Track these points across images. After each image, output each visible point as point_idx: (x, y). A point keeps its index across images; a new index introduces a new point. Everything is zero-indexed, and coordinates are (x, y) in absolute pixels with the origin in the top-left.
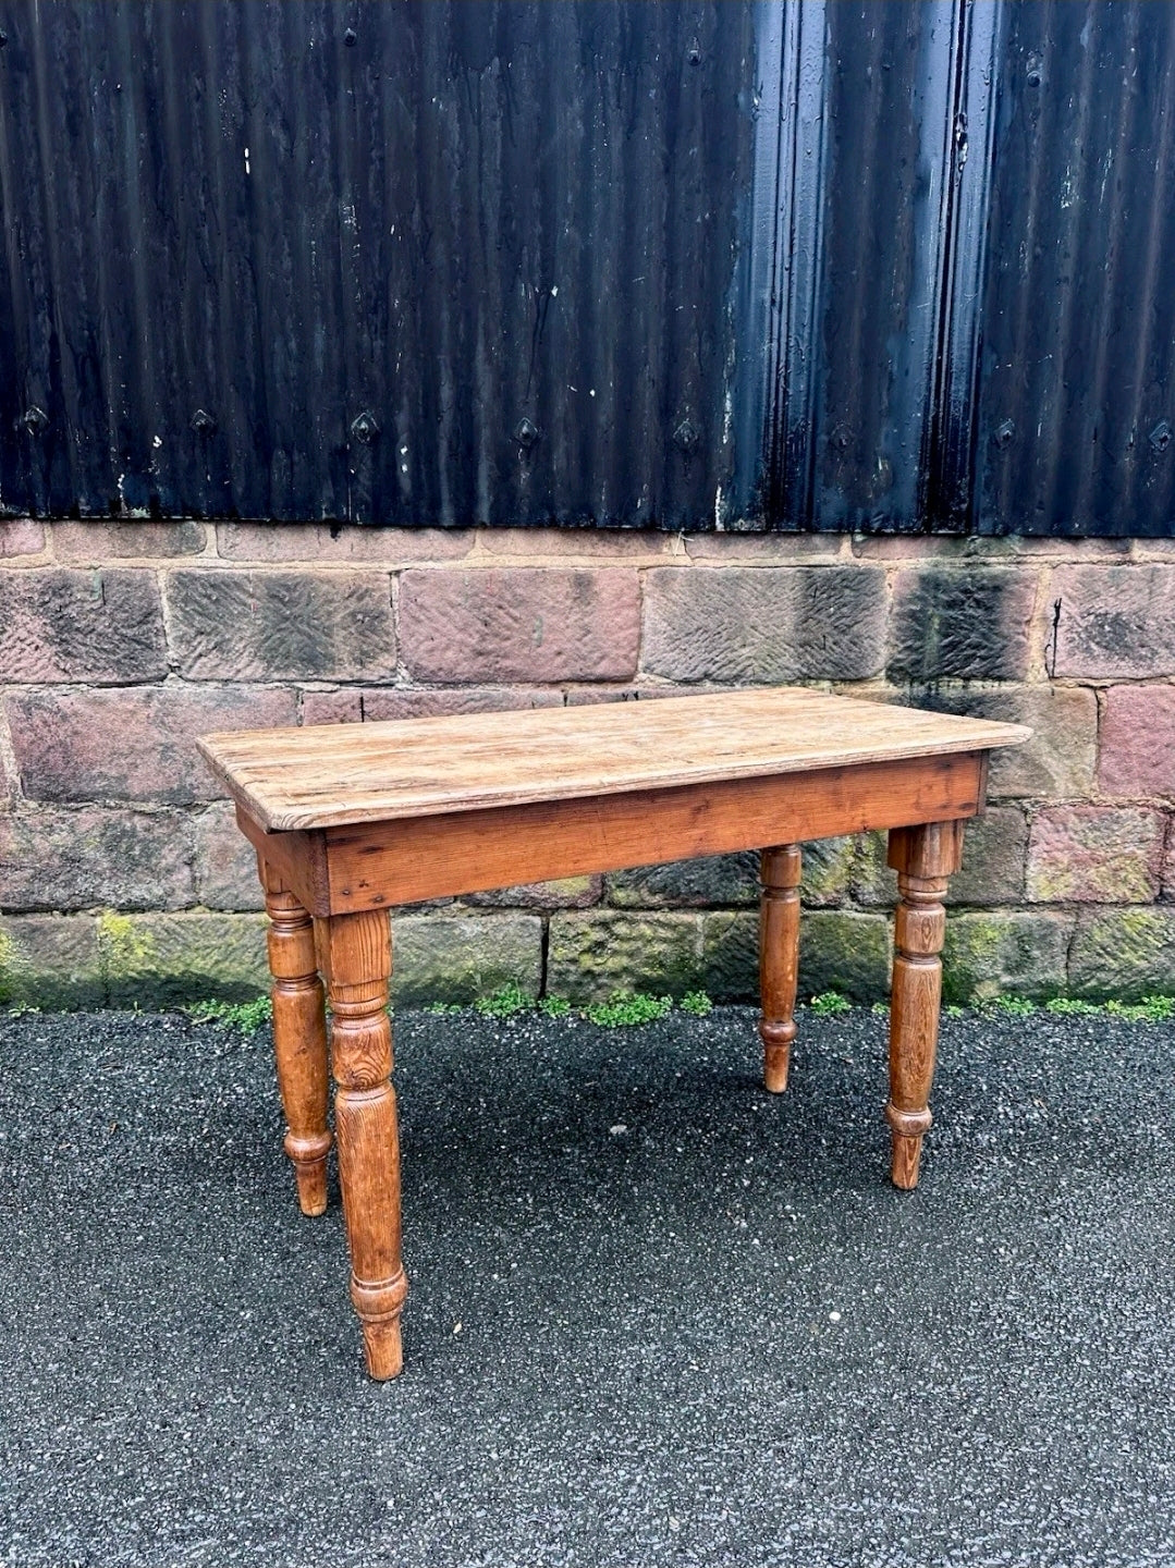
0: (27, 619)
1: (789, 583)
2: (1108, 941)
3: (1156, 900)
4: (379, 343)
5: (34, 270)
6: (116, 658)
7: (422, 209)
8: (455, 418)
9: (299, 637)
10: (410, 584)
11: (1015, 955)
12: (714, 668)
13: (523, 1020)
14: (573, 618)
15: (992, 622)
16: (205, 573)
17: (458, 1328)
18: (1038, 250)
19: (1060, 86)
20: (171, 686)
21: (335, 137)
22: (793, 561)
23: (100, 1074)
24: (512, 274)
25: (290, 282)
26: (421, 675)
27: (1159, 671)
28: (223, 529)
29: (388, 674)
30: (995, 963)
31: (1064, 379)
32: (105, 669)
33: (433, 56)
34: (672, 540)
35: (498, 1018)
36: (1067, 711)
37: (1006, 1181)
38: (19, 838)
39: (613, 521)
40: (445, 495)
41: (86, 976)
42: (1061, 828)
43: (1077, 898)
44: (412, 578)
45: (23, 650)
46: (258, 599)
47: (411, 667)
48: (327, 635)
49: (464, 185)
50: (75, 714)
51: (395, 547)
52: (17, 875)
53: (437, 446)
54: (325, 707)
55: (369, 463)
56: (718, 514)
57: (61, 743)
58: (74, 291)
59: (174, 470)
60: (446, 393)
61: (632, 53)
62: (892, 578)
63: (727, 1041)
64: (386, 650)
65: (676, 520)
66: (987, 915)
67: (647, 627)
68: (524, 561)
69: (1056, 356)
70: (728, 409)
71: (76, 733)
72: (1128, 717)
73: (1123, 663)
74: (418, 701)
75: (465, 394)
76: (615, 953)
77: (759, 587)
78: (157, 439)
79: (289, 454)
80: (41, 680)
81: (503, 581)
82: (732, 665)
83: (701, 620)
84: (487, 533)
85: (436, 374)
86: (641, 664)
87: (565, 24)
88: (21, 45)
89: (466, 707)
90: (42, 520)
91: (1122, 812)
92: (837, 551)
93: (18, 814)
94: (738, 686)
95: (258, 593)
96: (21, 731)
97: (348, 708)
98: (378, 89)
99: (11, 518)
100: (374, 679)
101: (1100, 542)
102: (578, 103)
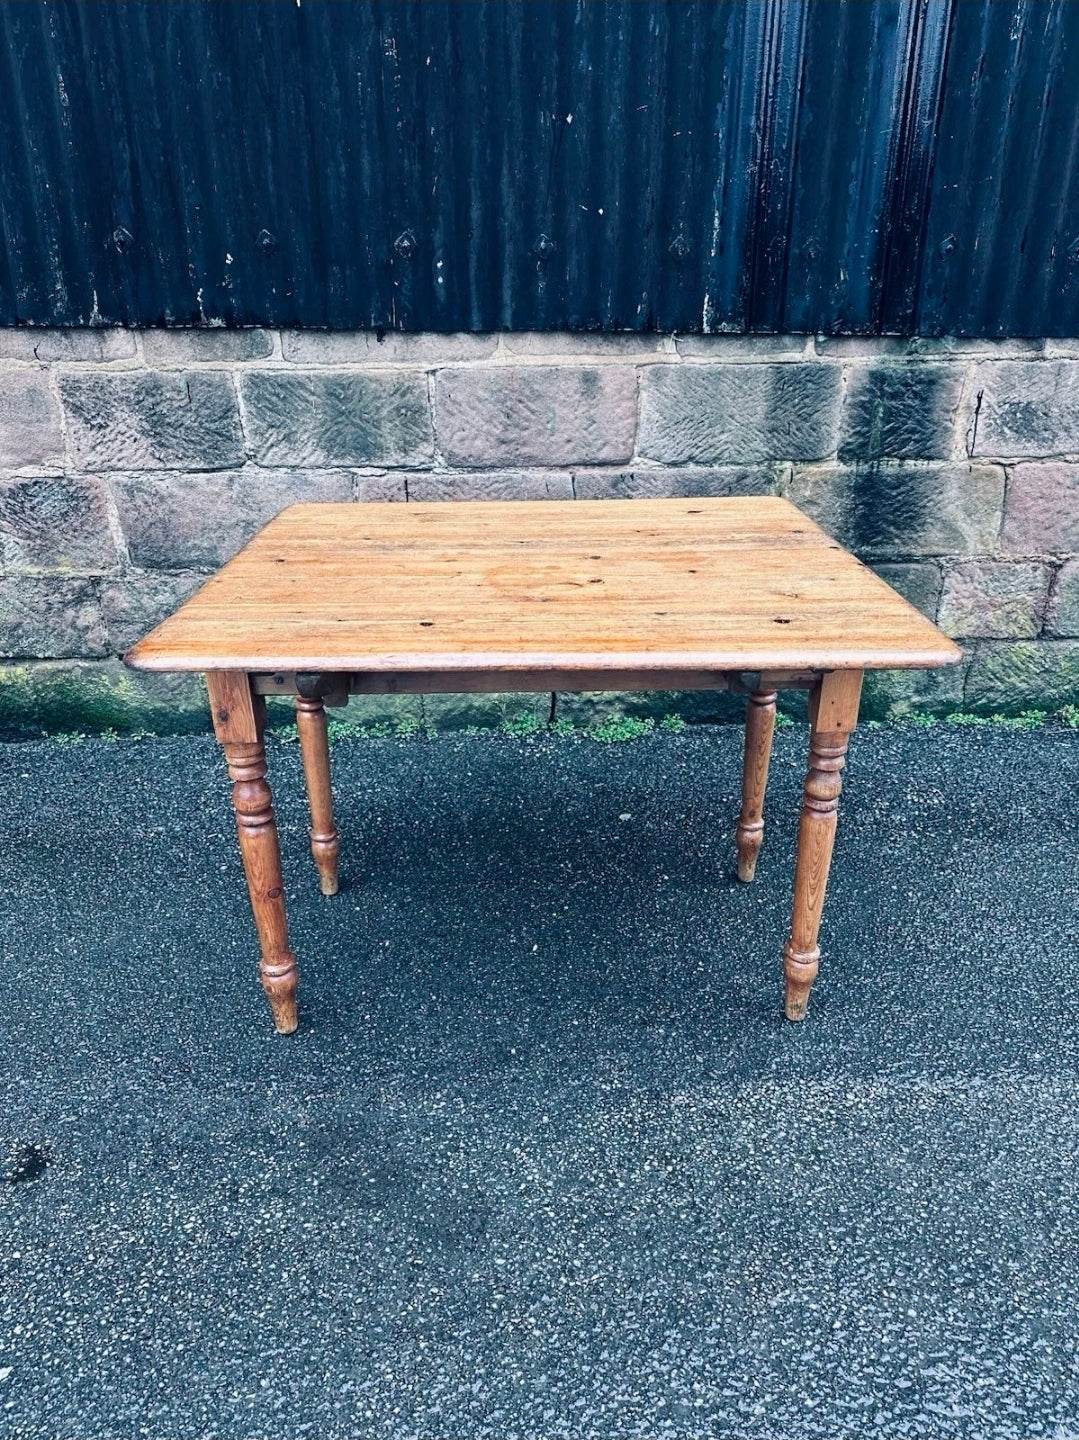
0: (125, 416)
1: (762, 378)
2: (998, 669)
3: (1038, 635)
4: (418, 166)
5: (113, 100)
6: (202, 448)
7: (454, 40)
8: (483, 235)
9: (353, 429)
10: (444, 382)
11: (924, 680)
12: (697, 452)
13: (540, 738)
14: (582, 409)
15: (927, 411)
16: (271, 373)
17: (535, 947)
18: (987, 79)
20: (249, 471)
22: (766, 358)
23: (221, 782)
24: (532, 101)
25: (339, 110)
26: (454, 461)
27: (1057, 451)
28: (286, 335)
29: (427, 460)
30: (908, 687)
31: (1001, 198)
32: (194, 458)
34: (665, 340)
35: (520, 737)
36: (981, 484)
37: (913, 848)
38: (130, 599)
39: (617, 324)
40: (475, 303)
41: (189, 708)
42: (968, 579)
43: (976, 635)
44: (447, 377)
45: (124, 442)
46: (319, 397)
47: (446, 454)
48: (376, 427)
49: (490, 18)
50: (171, 496)
51: (431, 349)
52: (130, 628)
53: (468, 261)
54: (376, 489)
55: (410, 276)
56: (705, 319)
57: (161, 521)
58: (150, 120)
59: (244, 284)
62: (846, 373)
63: (699, 751)
64: (425, 439)
65: (669, 323)
67: (643, 417)
68: (540, 360)
69: (996, 179)
70: (716, 225)
71: (172, 512)
72: (1028, 489)
73: (1029, 445)
74: (452, 484)
75: (493, 213)
77: (737, 381)
78: (229, 256)
79: (342, 268)
80: (141, 466)
81: (523, 379)
82: (712, 450)
83: (688, 410)
84: (508, 335)
85: (465, 194)
86: (637, 449)
89: (491, 488)
90: (132, 330)
91: (1017, 567)
92: (803, 349)
93: (128, 579)
94: (716, 467)
95: (318, 390)
96: (127, 510)
97: (395, 489)
99: (105, 327)
100: (415, 464)
101: (1019, 343)
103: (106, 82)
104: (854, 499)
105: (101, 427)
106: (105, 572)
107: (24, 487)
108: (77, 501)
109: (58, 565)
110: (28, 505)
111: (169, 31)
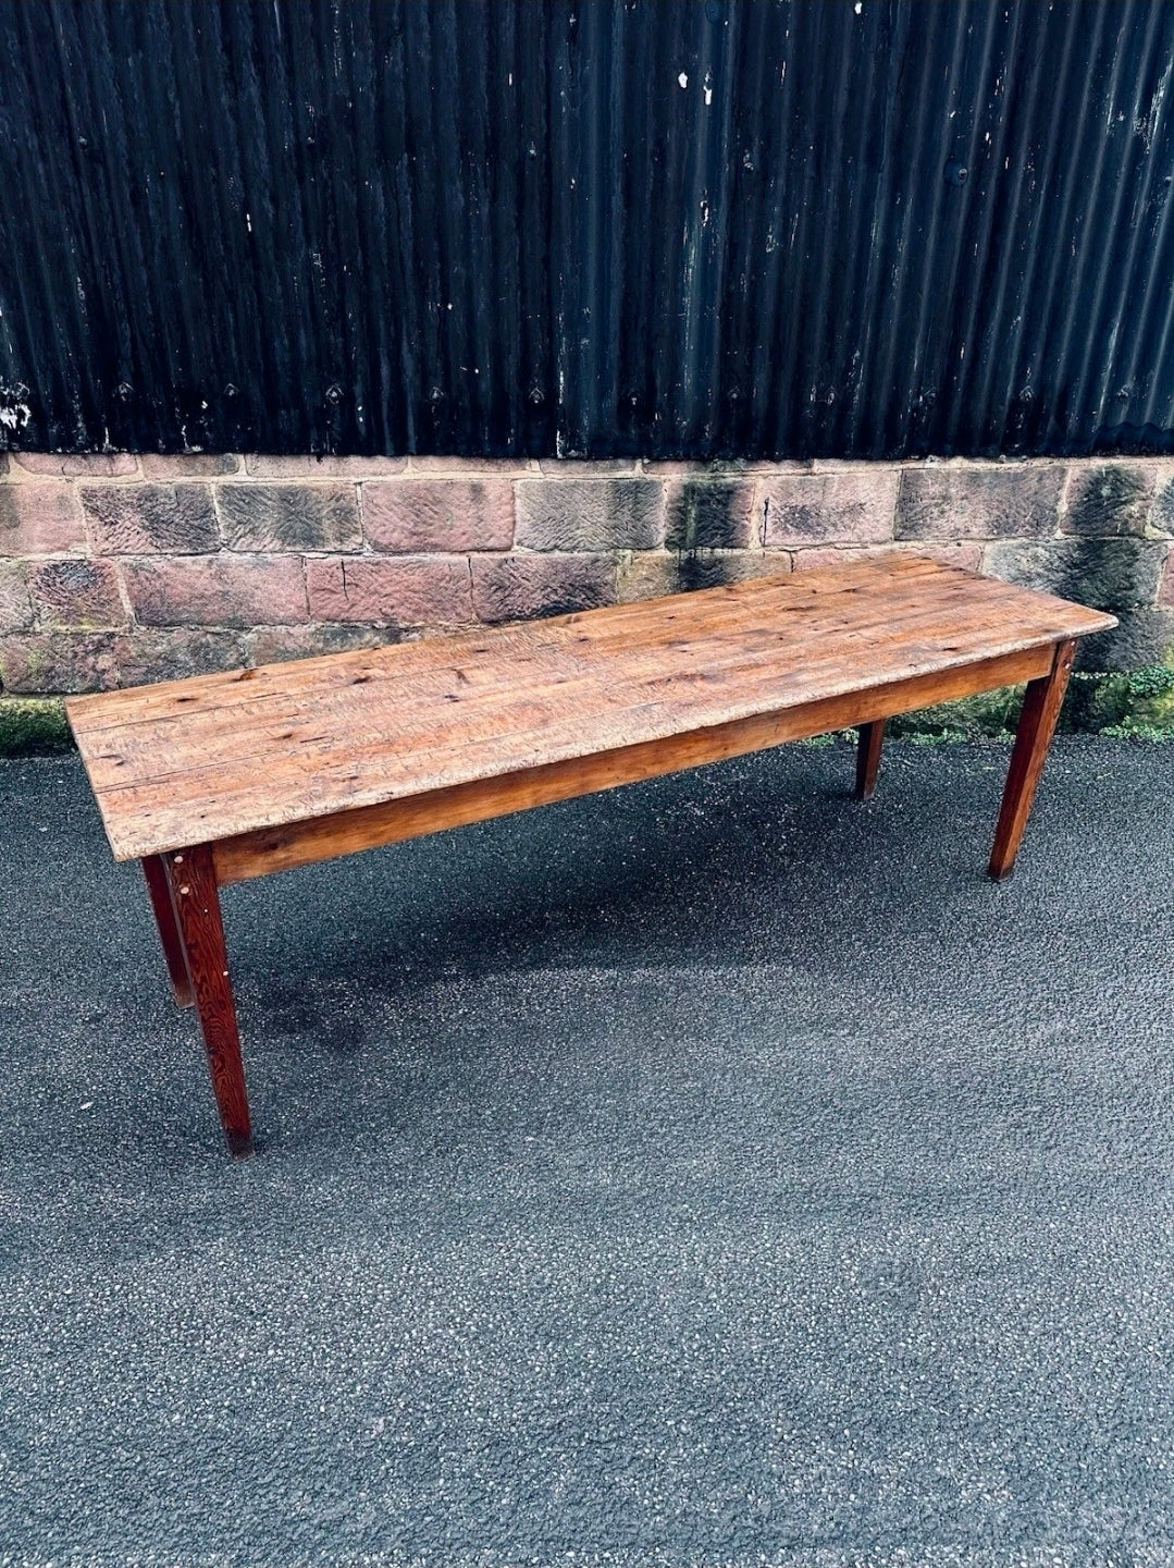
0: (130, 515)
1: (604, 490)
4: (340, 339)
5: (117, 295)
6: (188, 538)
7: (363, 253)
8: (391, 387)
9: (301, 525)
10: (368, 491)
12: (560, 542)
14: (471, 511)
15: (728, 513)
16: (240, 485)
18: (753, 277)
19: (765, 173)
20: (224, 555)
21: (304, 207)
22: (606, 475)
25: (281, 301)
26: (378, 547)
27: (828, 541)
28: (249, 457)
29: (358, 547)
31: (769, 361)
32: (182, 545)
33: (365, 154)
34: (532, 462)
36: (772, 566)
38: (136, 649)
39: (494, 451)
40: (387, 436)
44: (370, 488)
45: (130, 534)
46: (275, 501)
47: (372, 543)
48: (318, 523)
49: (388, 236)
50: (166, 573)
51: (357, 467)
52: (137, 671)
53: (380, 406)
54: (320, 568)
55: (339, 417)
56: (558, 447)
57: (158, 591)
58: (144, 308)
59: (216, 422)
60: (385, 371)
61: (493, 148)
62: (666, 485)
64: (356, 532)
65: (533, 449)
67: (518, 518)
68: (439, 476)
69: (764, 347)
70: (562, 382)
71: (167, 585)
72: (810, 569)
73: (806, 536)
74: (378, 564)
75: (397, 372)
77: (586, 491)
78: (204, 403)
79: (289, 412)
80: (142, 552)
81: (427, 489)
82: (571, 541)
83: (551, 513)
84: (414, 457)
85: (378, 357)
86: (515, 540)
87: (451, 135)
88: (96, 146)
89: (407, 567)
90: (134, 454)
92: (633, 469)
93: (134, 634)
94: (576, 553)
95: (274, 497)
96: (133, 584)
97: (334, 568)
98: (330, 177)
99: (114, 452)
100: (349, 549)
101: (794, 463)
102: (459, 185)
103: (112, 284)
104: (679, 577)
105: (112, 523)
106: (117, 629)
107: (55, 567)
108: (94, 575)
109: (82, 623)
110: (58, 580)
111: (157, 249)
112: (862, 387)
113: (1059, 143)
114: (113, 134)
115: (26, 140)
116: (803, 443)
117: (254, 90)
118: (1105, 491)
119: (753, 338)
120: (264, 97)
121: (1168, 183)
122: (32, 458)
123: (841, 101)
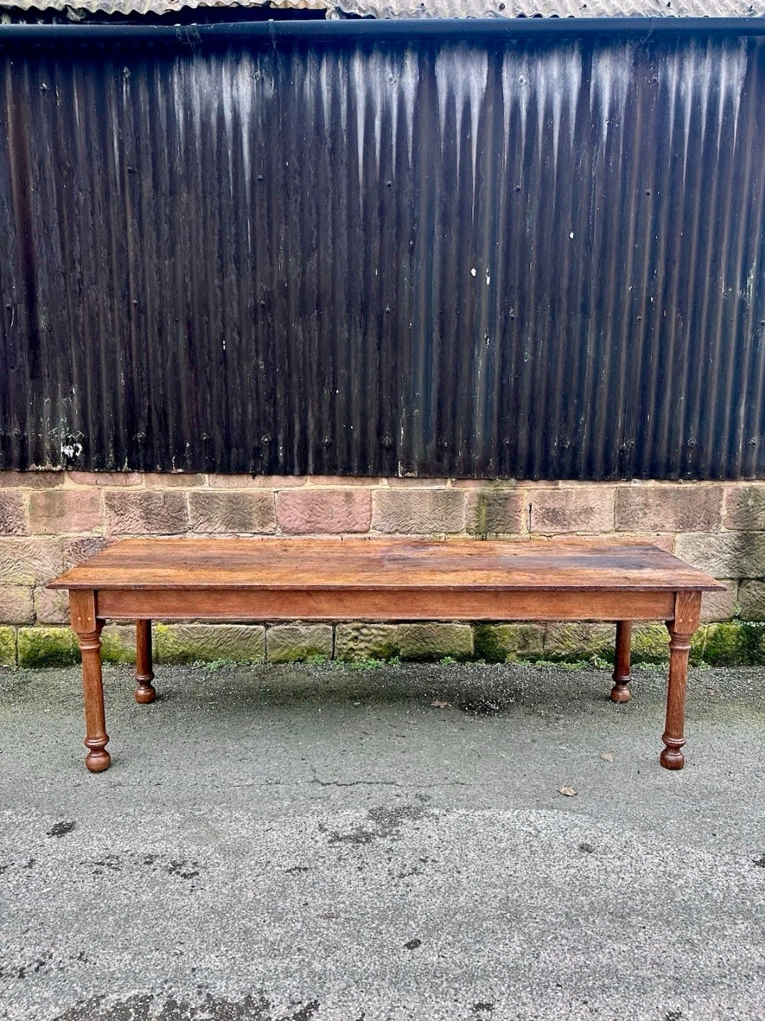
0: (134, 510)
1: (427, 496)
2: (558, 637)
4: (272, 409)
5: (143, 383)
6: (168, 524)
7: (289, 363)
8: (300, 436)
9: (239, 516)
10: (282, 496)
11: (522, 642)
12: (400, 528)
13: (325, 668)
14: (345, 508)
15: (506, 512)
16: (203, 492)
18: (516, 376)
19: (522, 320)
20: (189, 535)
21: (256, 337)
22: (429, 488)
24: (322, 384)
25: (239, 388)
26: (285, 530)
27: (572, 530)
28: (211, 476)
29: (273, 530)
30: (514, 645)
31: (528, 422)
32: (164, 529)
33: (293, 310)
34: (383, 479)
35: (314, 666)
39: (360, 472)
40: (296, 463)
44: (283, 494)
45: (132, 521)
46: (224, 502)
47: (282, 527)
48: (250, 515)
49: (304, 353)
51: (276, 482)
53: (293, 447)
55: (268, 452)
56: (399, 471)
58: (158, 390)
59: (194, 455)
60: (297, 427)
62: (467, 494)
64: (272, 521)
65: (384, 472)
66: (510, 626)
67: (373, 512)
68: (326, 487)
69: (524, 414)
70: (402, 434)
73: (557, 527)
75: (304, 428)
76: (362, 641)
77: (416, 498)
79: (238, 449)
80: (138, 532)
81: (318, 495)
82: (406, 527)
83: (394, 509)
84: (312, 477)
85: (293, 421)
86: (371, 526)
87: (341, 298)
88: (142, 305)
90: (142, 473)
92: (446, 484)
94: (409, 535)
95: (224, 500)
98: (273, 321)
99: (130, 472)
100: (267, 531)
101: (546, 482)
102: (346, 326)
103: (141, 376)
105: (122, 515)
107: (82, 541)
110: (83, 550)
111: (169, 358)
112: (586, 437)
113: (695, 303)
114: (152, 301)
115: (104, 302)
116: (551, 470)
117: (233, 277)
118: (750, 502)
119: (517, 409)
120: (238, 281)
121: (763, 324)
122: (79, 475)
123: (565, 282)
